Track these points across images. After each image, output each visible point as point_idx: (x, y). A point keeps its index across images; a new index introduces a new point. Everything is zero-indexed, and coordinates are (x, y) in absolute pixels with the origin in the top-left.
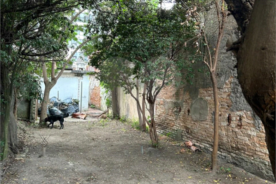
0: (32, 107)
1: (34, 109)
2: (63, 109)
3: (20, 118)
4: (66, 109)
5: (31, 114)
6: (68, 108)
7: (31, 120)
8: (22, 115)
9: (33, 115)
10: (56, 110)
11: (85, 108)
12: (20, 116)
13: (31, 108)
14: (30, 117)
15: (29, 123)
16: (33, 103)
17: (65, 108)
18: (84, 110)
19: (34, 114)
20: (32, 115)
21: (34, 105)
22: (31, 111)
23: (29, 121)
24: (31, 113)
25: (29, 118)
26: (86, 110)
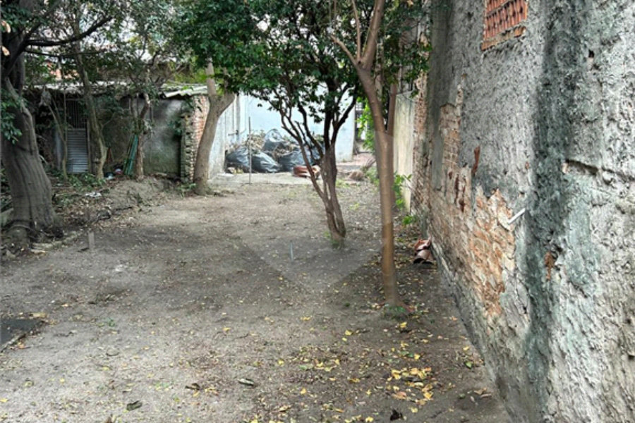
0: (183, 151)
1: (187, 155)
2: (281, 157)
3: (165, 172)
4: (287, 156)
5: (182, 166)
6: (291, 154)
7: (182, 179)
8: (168, 167)
9: (187, 167)
10: (263, 159)
11: (345, 154)
12: (165, 170)
13: (182, 153)
14: (182, 172)
15: (178, 183)
16: (185, 144)
17: (285, 154)
18: (342, 160)
19: (189, 165)
20: (184, 168)
21: (187, 146)
22: (182, 160)
23: (180, 180)
24: (182, 163)
25: (179, 175)
26: (346, 160)
